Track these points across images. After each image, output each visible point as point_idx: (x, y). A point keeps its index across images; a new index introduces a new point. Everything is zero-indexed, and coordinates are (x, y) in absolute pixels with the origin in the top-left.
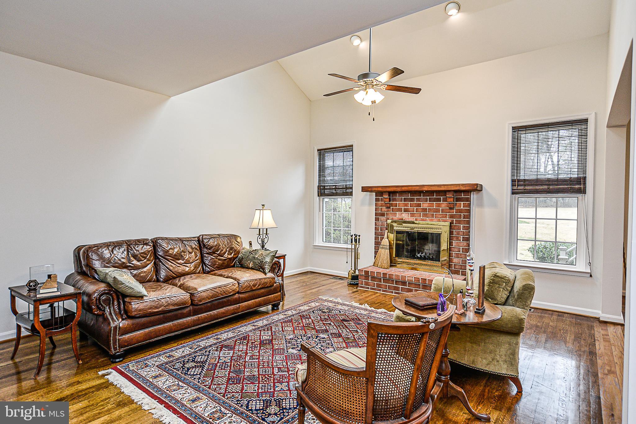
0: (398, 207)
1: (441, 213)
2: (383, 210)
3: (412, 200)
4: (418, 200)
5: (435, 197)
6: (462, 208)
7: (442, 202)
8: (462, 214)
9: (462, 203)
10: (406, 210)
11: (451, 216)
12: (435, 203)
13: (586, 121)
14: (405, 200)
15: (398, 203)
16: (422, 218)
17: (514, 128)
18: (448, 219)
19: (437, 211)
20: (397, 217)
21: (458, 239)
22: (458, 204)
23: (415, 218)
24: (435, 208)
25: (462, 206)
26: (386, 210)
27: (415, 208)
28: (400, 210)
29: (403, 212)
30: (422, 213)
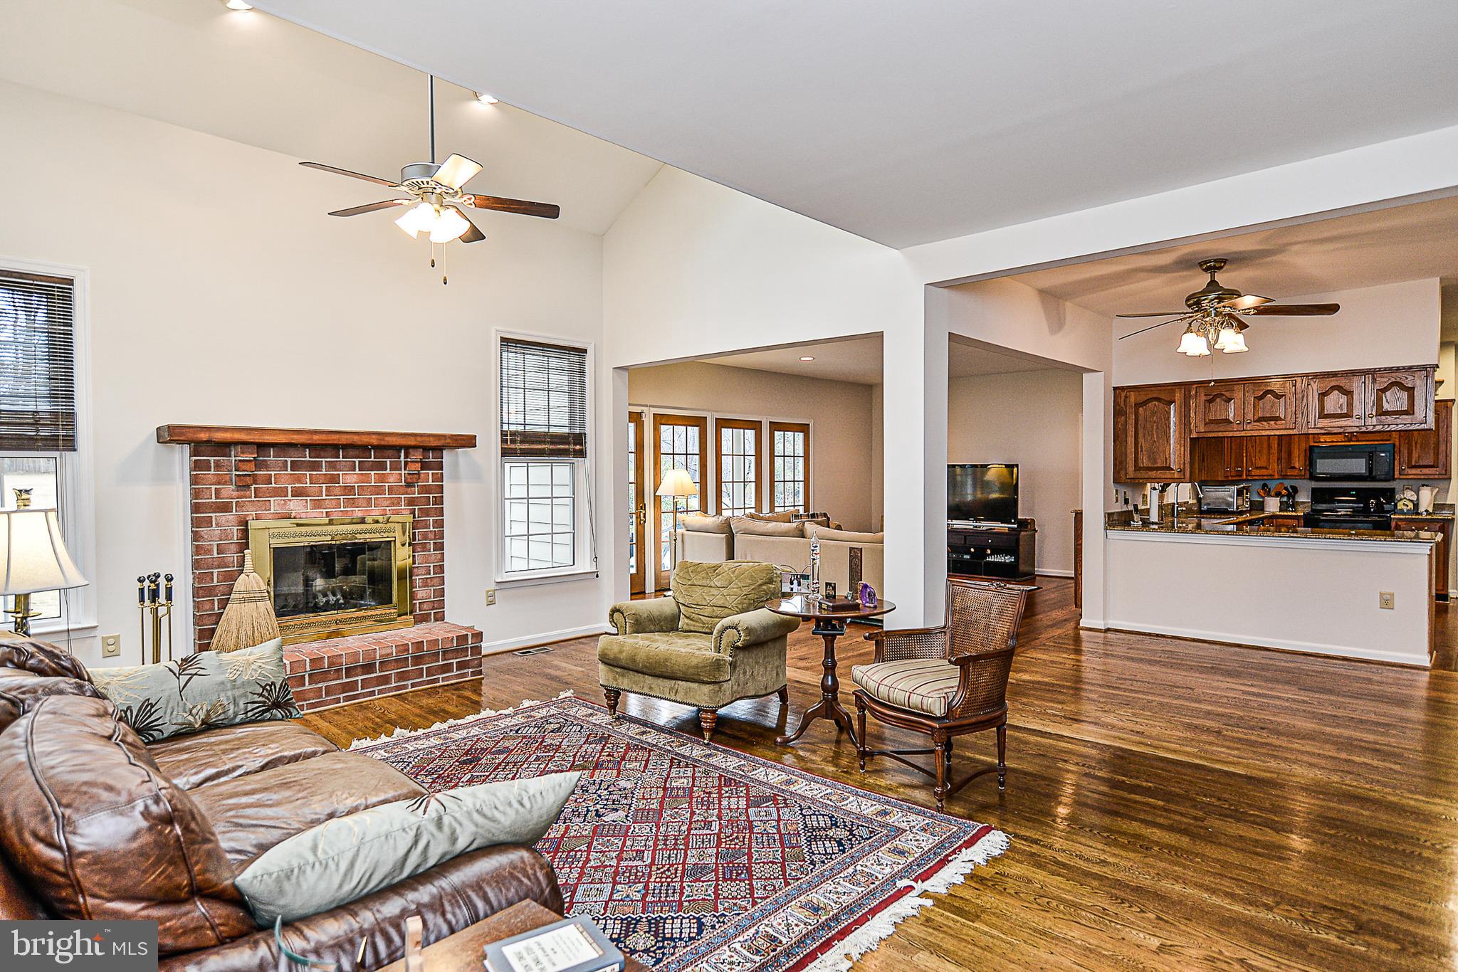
0: (273, 485)
1: (387, 496)
2: (224, 493)
3: (315, 466)
4: (332, 466)
5: (372, 459)
6: (430, 483)
7: (388, 471)
8: (431, 496)
9: (430, 472)
10: (298, 493)
11: (411, 502)
12: (372, 473)
13: (585, 351)
14: (295, 466)
15: (273, 473)
16: (342, 509)
17: (503, 339)
18: (403, 507)
19: (378, 490)
20: (272, 511)
21: (424, 547)
22: (422, 475)
23: (324, 511)
24: (373, 484)
25: (431, 480)
26: (235, 493)
27: (324, 485)
28: (281, 492)
29: (290, 497)
30: (342, 497)
